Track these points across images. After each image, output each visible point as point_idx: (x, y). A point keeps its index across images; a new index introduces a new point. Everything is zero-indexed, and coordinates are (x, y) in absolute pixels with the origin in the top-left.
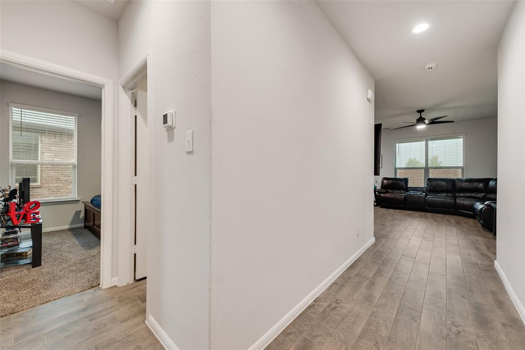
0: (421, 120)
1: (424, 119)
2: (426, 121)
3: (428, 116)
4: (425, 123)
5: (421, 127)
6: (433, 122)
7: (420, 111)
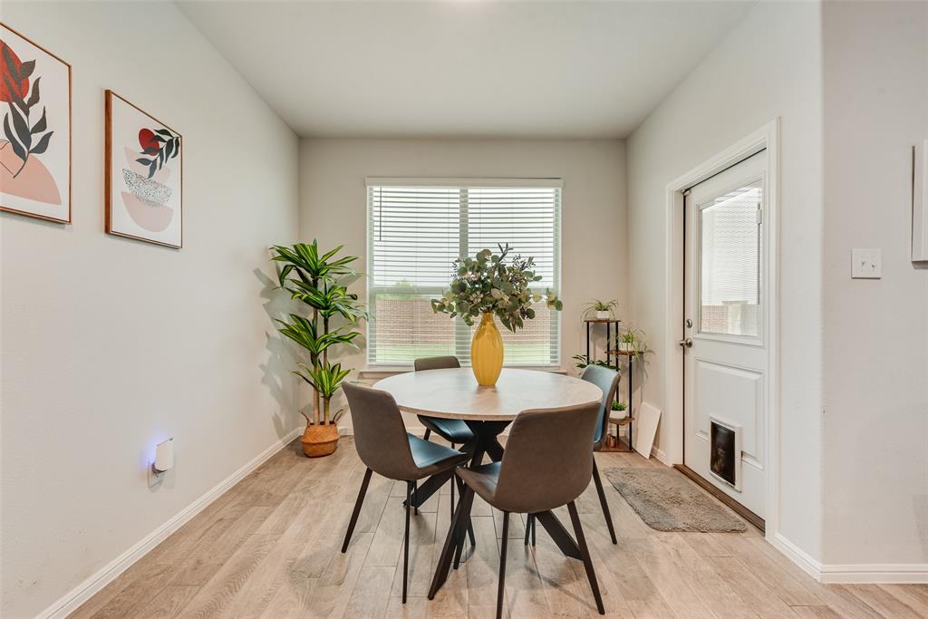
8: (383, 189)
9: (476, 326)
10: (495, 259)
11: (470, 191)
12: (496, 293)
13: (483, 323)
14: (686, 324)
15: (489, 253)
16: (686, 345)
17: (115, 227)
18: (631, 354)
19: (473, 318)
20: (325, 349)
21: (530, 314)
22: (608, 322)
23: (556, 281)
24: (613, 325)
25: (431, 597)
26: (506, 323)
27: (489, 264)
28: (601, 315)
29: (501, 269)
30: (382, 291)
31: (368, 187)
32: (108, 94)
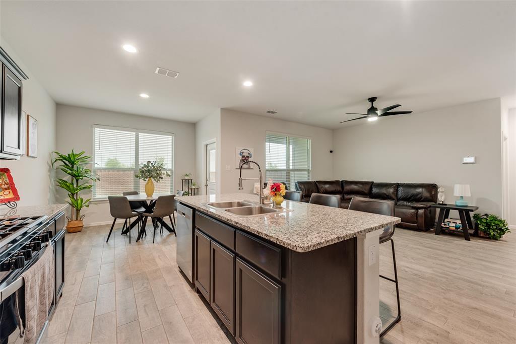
0: (372, 110)
1: (376, 109)
2: (379, 112)
3: (380, 106)
4: (377, 114)
5: (373, 119)
6: (387, 113)
7: (372, 100)
8: (101, 129)
9: (146, 182)
10: (152, 164)
11: (140, 134)
12: (153, 173)
13: (149, 180)
14: (207, 180)
15: (150, 162)
16: (207, 185)
17: (29, 155)
18: (194, 189)
19: (146, 179)
20: (77, 193)
21: (162, 178)
22: (188, 180)
23: (172, 167)
24: (190, 181)
25: (137, 241)
26: (155, 180)
27: (150, 165)
28: (187, 178)
29: (154, 167)
30: (100, 169)
31: (93, 128)
32: (28, 116)
